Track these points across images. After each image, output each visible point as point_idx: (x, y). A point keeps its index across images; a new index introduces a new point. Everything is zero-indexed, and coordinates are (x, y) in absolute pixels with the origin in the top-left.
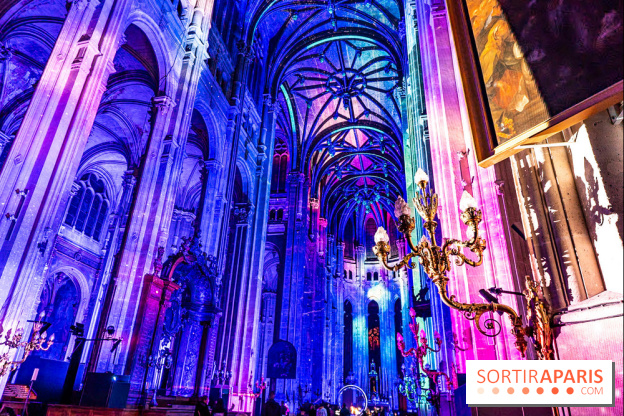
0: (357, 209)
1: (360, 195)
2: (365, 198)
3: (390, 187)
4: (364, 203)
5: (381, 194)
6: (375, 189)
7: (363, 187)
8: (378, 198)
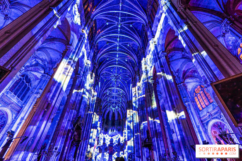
0: (111, 110)
1: (112, 106)
2: (114, 107)
3: (121, 105)
4: (113, 108)
5: (118, 107)
6: (117, 105)
7: (113, 104)
8: (117, 107)
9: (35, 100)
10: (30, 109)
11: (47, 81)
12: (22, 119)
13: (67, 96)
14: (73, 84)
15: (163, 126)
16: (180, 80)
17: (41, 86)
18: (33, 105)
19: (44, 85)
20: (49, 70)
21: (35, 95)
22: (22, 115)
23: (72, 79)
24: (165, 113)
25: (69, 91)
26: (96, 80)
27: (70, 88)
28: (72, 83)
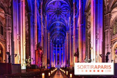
9: (10, 35)
10: (10, 40)
11: (10, 20)
12: (9, 46)
13: (28, 30)
14: (29, 20)
15: (87, 45)
16: (108, 10)
17: (9, 24)
18: (10, 38)
19: (10, 23)
20: (7, 10)
21: (9, 31)
22: (8, 44)
23: (27, 17)
24: (90, 38)
25: (28, 27)
26: (44, 15)
27: (27, 24)
28: (27, 20)
